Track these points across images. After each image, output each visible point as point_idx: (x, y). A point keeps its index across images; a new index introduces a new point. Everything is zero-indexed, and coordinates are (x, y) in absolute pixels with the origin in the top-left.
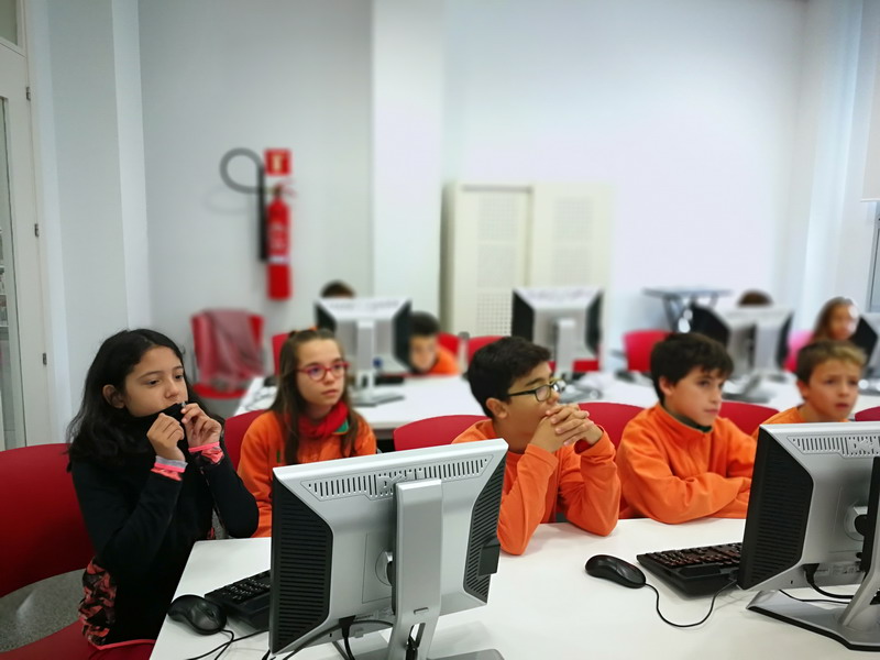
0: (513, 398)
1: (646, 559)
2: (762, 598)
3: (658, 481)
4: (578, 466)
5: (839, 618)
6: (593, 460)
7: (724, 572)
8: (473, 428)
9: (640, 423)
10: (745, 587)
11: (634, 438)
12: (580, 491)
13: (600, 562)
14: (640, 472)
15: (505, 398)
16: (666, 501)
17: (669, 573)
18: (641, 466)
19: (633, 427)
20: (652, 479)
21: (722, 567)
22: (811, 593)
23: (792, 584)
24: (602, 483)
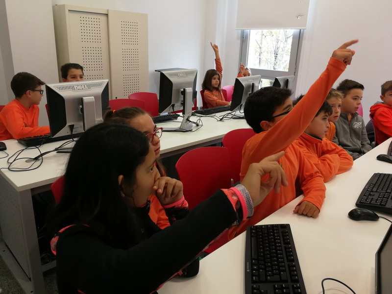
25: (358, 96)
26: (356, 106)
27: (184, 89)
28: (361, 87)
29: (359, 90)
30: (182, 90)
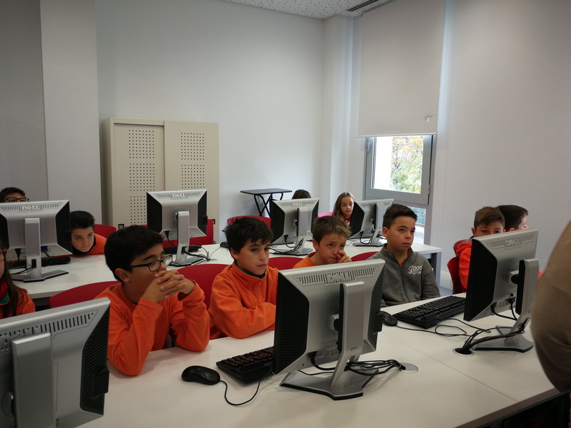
0: (134, 269)
1: (222, 364)
2: (289, 377)
3: (232, 312)
4: (181, 308)
5: (328, 382)
6: (190, 304)
7: (266, 365)
8: (107, 290)
9: (222, 276)
10: (277, 373)
11: (219, 287)
12: (183, 325)
13: (192, 371)
14: (222, 307)
15: (129, 268)
16: (238, 324)
17: (234, 371)
18: (223, 304)
19: (219, 279)
20: (229, 311)
21: (265, 362)
22: (313, 370)
23: (304, 366)
24: (197, 318)
27: (177, 213)
28: (412, 214)
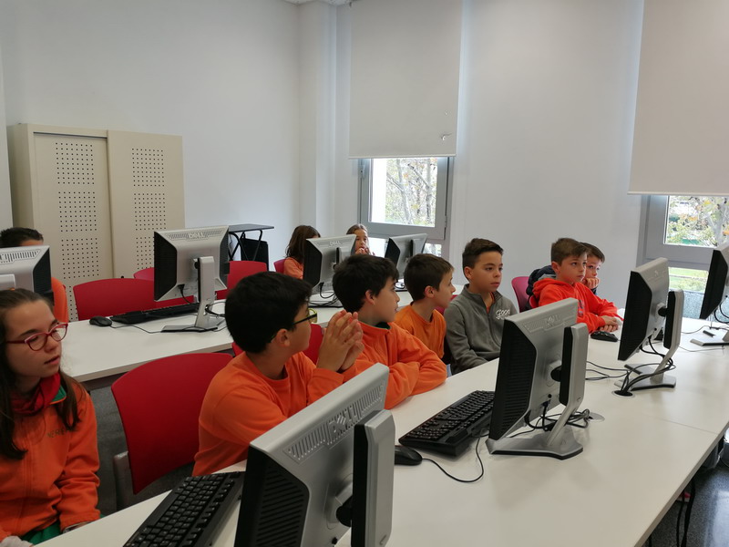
25: (492, 264)
26: (494, 280)
27: (199, 259)
28: (497, 248)
29: (494, 254)
30: (196, 260)
